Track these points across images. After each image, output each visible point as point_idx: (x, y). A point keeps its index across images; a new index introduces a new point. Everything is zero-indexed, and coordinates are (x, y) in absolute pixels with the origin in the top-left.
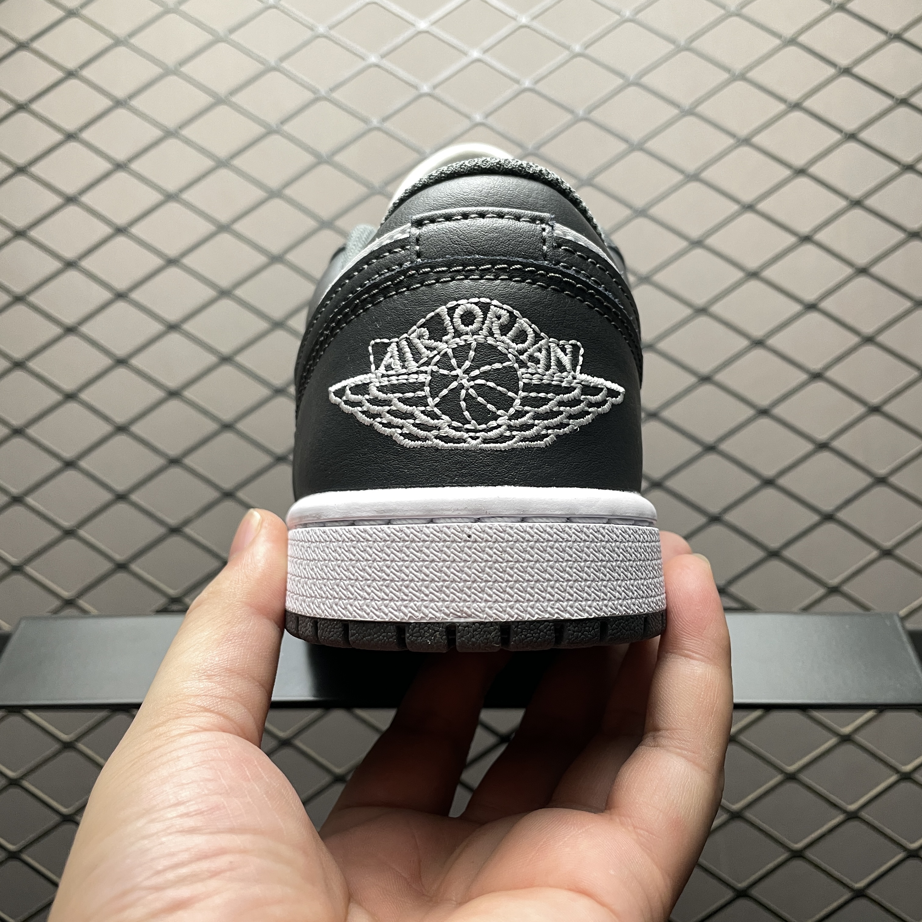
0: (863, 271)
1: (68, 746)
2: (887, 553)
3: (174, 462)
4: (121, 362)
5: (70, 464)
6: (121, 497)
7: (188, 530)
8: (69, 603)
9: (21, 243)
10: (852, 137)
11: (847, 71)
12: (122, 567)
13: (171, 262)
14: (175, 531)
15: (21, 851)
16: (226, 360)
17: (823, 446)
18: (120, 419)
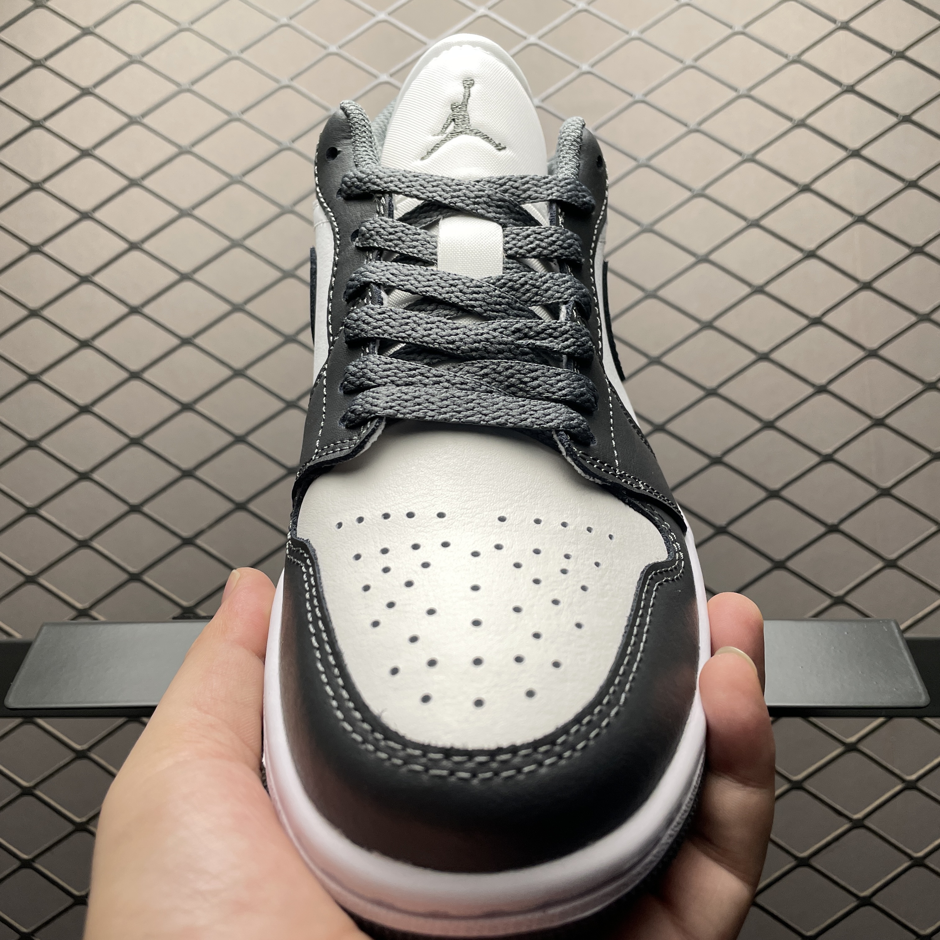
0: (867, 286)
1: (81, 755)
2: (891, 564)
3: (187, 474)
4: (135, 375)
5: (84, 476)
6: (135, 509)
7: (199, 541)
8: (83, 613)
9: (36, 258)
10: (856, 154)
11: (851, 89)
12: (135, 577)
13: (185, 277)
14: (188, 542)
15: (33, 860)
16: (238, 373)
17: (828, 459)
18: (134, 433)
